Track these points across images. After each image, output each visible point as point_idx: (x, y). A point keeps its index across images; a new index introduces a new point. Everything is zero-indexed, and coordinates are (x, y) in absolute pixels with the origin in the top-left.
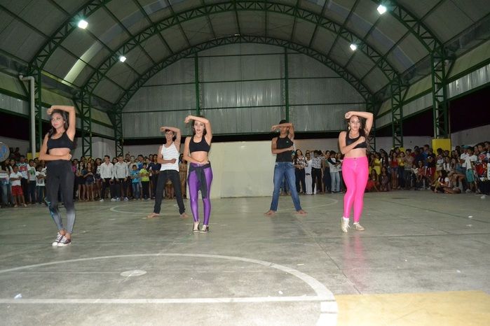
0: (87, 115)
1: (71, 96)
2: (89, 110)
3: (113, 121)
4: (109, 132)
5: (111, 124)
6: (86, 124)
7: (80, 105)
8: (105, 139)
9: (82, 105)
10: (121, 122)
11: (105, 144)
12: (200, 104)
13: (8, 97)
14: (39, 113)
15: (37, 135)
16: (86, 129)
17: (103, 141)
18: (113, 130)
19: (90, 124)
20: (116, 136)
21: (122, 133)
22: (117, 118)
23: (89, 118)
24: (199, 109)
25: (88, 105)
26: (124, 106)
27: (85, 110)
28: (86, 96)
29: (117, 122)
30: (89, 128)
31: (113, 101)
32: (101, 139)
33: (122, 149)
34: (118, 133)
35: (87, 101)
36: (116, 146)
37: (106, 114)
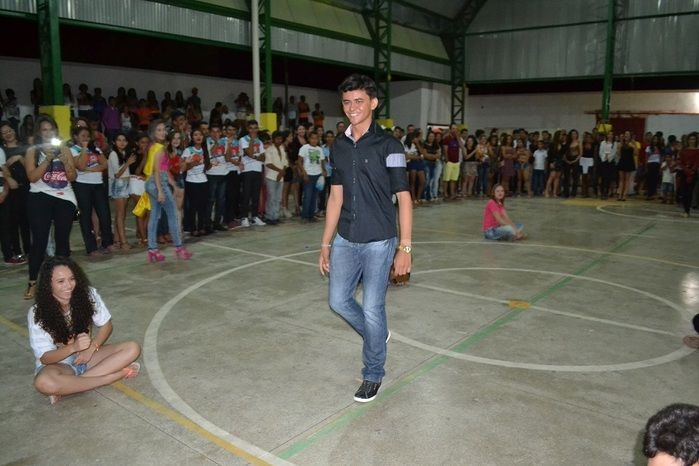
0: (385, 41)
1: (359, 8)
2: (388, 32)
3: (450, 49)
4: (442, 71)
5: (445, 56)
6: (382, 59)
7: (372, 21)
8: (435, 84)
9: (377, 23)
10: (462, 53)
11: (435, 93)
12: (620, 9)
13: (206, 16)
14: (266, 40)
15: (262, 79)
16: (382, 66)
17: (431, 88)
18: (449, 68)
19: (388, 57)
20: (453, 77)
21: (462, 72)
22: (457, 44)
23: (386, 46)
24: (615, 20)
25: (386, 20)
26: (469, 22)
27: (382, 31)
28: (385, 5)
29: (457, 52)
30: (387, 64)
31: (450, 13)
32: (425, 84)
33: (462, 102)
34: (457, 74)
35: (384, 13)
36: (454, 96)
37: (438, 39)
